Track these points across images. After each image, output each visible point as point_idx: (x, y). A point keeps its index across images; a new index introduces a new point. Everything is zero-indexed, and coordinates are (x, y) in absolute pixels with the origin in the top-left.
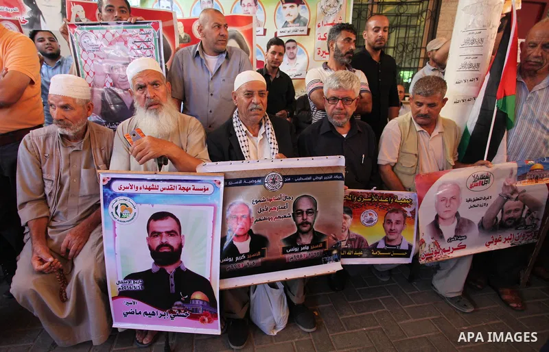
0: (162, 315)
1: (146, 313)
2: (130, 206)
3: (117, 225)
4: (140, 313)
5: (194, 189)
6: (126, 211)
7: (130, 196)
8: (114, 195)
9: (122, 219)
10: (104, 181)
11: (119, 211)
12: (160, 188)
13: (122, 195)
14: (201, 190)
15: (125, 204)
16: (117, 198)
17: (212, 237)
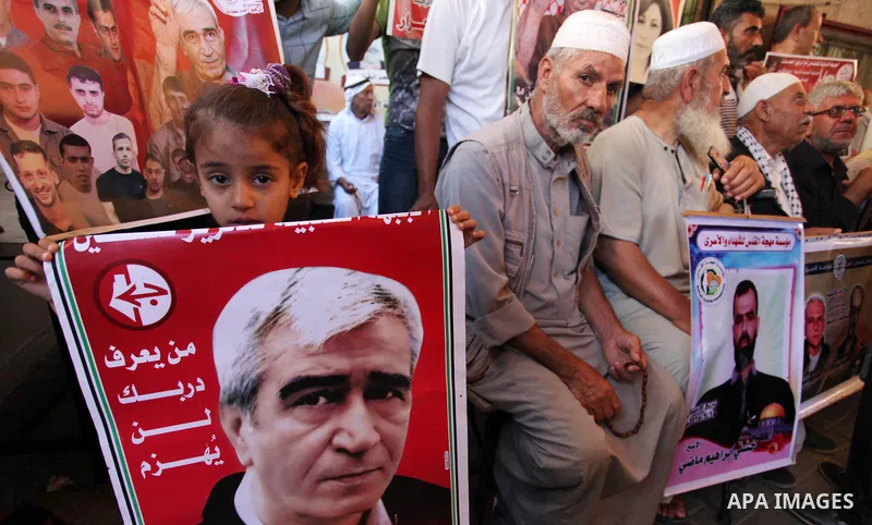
0: (727, 455)
1: (708, 459)
2: (719, 273)
3: (704, 309)
4: (701, 461)
5: (777, 243)
6: (714, 283)
7: (719, 255)
8: (701, 256)
9: (708, 297)
10: (689, 230)
11: (705, 284)
12: (746, 241)
13: (708, 254)
14: (783, 244)
15: (712, 271)
16: (702, 261)
17: (791, 315)
